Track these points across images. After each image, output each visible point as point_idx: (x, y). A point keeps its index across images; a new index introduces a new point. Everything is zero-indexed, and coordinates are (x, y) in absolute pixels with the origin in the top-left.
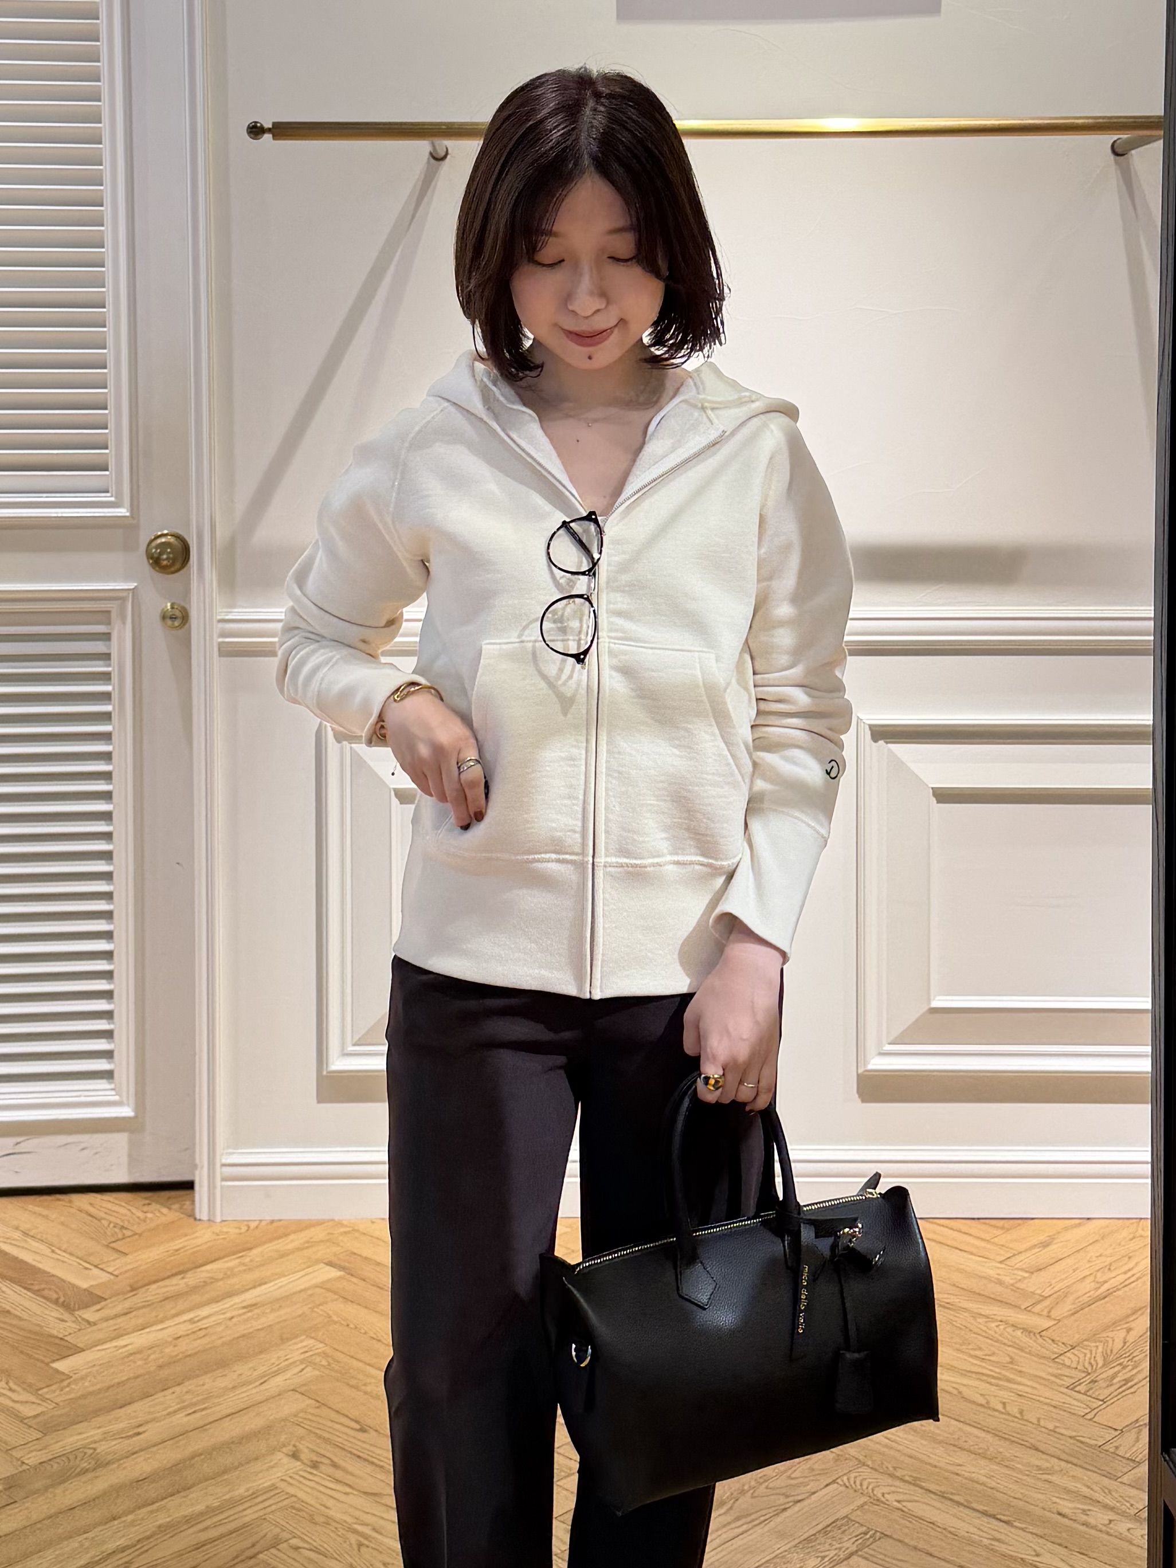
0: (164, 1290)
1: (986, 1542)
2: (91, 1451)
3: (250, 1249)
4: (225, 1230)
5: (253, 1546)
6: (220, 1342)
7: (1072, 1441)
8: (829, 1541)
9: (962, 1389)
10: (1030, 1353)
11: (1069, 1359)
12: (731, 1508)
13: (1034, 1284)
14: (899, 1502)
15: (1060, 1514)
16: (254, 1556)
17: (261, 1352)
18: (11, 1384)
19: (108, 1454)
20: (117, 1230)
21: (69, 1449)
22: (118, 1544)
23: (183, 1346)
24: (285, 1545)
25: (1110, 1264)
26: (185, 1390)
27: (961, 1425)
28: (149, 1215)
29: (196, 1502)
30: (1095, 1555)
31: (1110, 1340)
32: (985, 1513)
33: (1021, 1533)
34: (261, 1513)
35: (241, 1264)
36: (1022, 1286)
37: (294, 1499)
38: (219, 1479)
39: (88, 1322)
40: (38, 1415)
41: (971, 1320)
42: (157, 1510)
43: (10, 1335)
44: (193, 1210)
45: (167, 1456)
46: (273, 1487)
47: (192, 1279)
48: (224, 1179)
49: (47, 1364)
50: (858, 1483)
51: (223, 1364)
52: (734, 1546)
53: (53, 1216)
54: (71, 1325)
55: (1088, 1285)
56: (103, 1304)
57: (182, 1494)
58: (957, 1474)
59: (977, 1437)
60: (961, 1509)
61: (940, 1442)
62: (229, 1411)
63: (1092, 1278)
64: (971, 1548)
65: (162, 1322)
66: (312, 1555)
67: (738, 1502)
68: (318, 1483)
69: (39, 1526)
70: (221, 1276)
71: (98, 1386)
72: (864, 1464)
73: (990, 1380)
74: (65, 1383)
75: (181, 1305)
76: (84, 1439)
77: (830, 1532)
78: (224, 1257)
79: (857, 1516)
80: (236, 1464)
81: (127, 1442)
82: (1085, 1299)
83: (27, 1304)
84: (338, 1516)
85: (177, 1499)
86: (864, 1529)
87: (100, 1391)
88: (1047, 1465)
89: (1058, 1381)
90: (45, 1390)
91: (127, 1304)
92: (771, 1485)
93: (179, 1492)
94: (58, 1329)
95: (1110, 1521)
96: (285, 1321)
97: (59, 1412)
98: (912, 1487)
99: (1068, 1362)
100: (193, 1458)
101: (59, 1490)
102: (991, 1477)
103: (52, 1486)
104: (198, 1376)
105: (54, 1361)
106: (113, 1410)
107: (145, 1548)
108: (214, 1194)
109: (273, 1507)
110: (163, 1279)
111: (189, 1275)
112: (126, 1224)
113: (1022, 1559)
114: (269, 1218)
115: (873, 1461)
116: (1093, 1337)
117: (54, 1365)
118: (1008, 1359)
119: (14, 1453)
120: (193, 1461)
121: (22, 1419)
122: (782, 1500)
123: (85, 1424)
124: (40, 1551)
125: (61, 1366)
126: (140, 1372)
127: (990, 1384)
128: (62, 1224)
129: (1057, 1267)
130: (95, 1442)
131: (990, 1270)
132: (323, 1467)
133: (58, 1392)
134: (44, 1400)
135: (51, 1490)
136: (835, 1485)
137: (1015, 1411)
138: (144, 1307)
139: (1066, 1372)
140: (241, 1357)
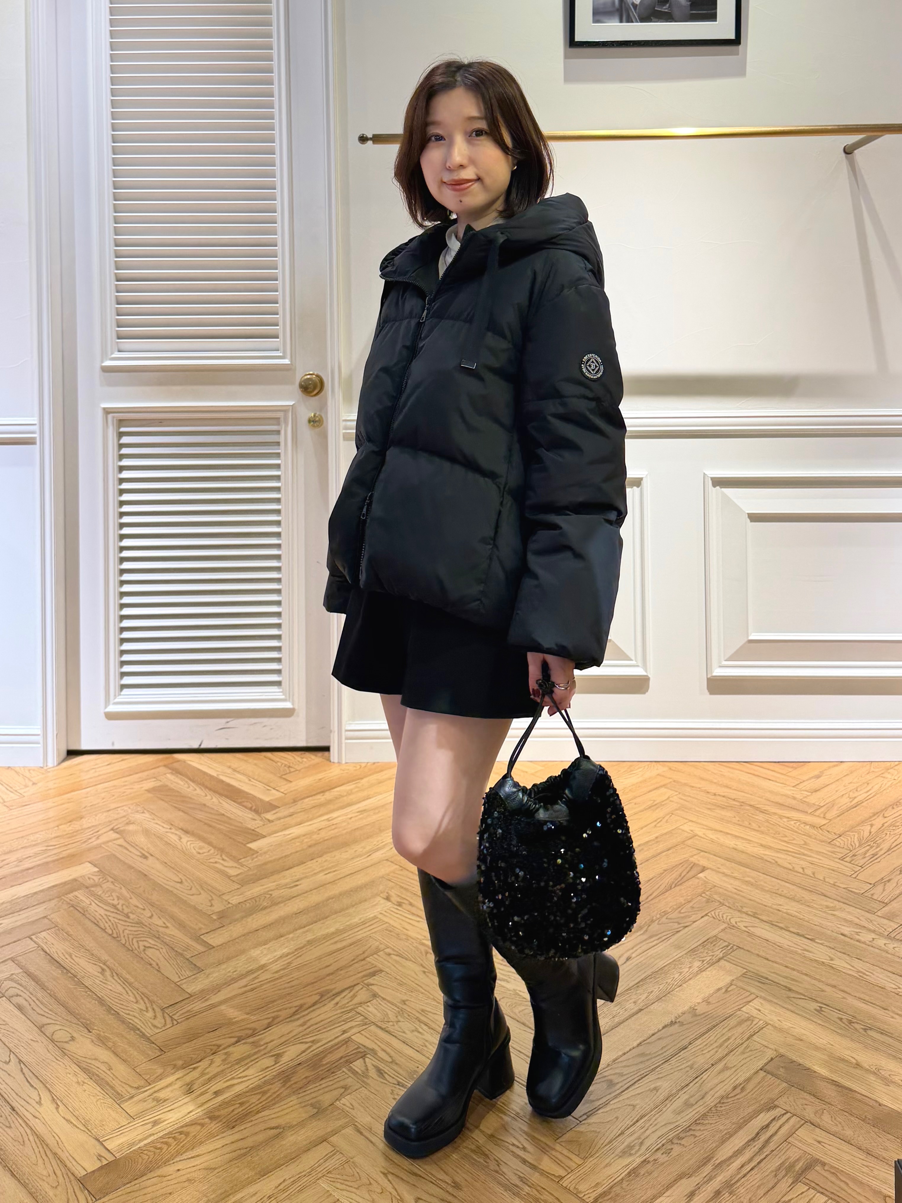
0: (312, 802)
1: (800, 952)
2: (268, 896)
3: (362, 779)
4: (347, 768)
5: (364, 953)
6: (345, 832)
7: (844, 890)
8: (706, 951)
9: (777, 860)
10: (815, 839)
11: (839, 842)
12: (646, 931)
13: (813, 799)
14: (746, 927)
15: (842, 934)
16: (364, 959)
17: (368, 838)
18: (224, 857)
19: (280, 897)
20: (286, 768)
21: (256, 895)
22: (284, 951)
23: (323, 834)
24: (381, 953)
25: (857, 788)
26: (324, 860)
27: (779, 881)
28: (305, 760)
29: (331, 926)
30: (866, 960)
31: (862, 832)
32: (798, 934)
33: (821, 946)
34: (368, 933)
35: (357, 787)
36: (807, 800)
37: (387, 925)
38: (343, 913)
39: (269, 820)
40: (238, 875)
41: (779, 820)
42: (307, 931)
43: (224, 828)
44: (329, 757)
45: (315, 898)
46: (375, 917)
47: (328, 796)
48: (347, 739)
49: (245, 845)
50: (721, 916)
51: (345, 844)
52: (650, 954)
53: (251, 760)
54: (259, 823)
55: (845, 800)
56: (277, 810)
57: (322, 922)
58: (779, 910)
59: (788, 888)
60: (784, 931)
61: (768, 891)
62: (350, 872)
63: (847, 795)
64: (792, 956)
65: (311, 820)
66: (397, 958)
67: (650, 928)
68: (401, 915)
69: (237, 940)
70: (345, 794)
71: (274, 858)
72: (723, 905)
73: (793, 854)
74: (255, 856)
75: (323, 810)
76: (266, 888)
77: (707, 945)
78: (349, 782)
79: (722, 935)
80: (353, 904)
81: (290, 890)
82: (844, 807)
83: (234, 810)
84: (414, 935)
85: (319, 925)
86: (726, 944)
87: (275, 860)
88: (832, 905)
89: (834, 856)
90: (243, 860)
91: (292, 810)
92: (669, 917)
93: (320, 920)
94: (251, 825)
95: (873, 939)
96: (381, 820)
97: (251, 873)
98: (753, 919)
99: (838, 844)
100: (328, 900)
101: (249, 919)
102: (799, 912)
103: (246, 917)
104: (332, 852)
105: (248, 843)
106: (283, 871)
107: (300, 954)
108: (341, 747)
109: (375, 930)
110: (311, 796)
111: (327, 793)
112: (291, 765)
113: (823, 962)
114: (372, 761)
115: (729, 903)
116: (852, 829)
117: (248, 845)
118: (803, 843)
119: (224, 897)
120: (328, 902)
121: (229, 877)
122: (676, 926)
123: (265, 880)
124: (237, 956)
125: (253, 846)
126: (298, 849)
127: (793, 856)
128: (255, 764)
129: (826, 789)
130: (271, 890)
131: (788, 791)
132: (404, 906)
133: (250, 861)
134: (242, 866)
135: (245, 919)
136: (706, 918)
137: (809, 872)
138: (301, 812)
139: (838, 850)
140: (355, 841)
